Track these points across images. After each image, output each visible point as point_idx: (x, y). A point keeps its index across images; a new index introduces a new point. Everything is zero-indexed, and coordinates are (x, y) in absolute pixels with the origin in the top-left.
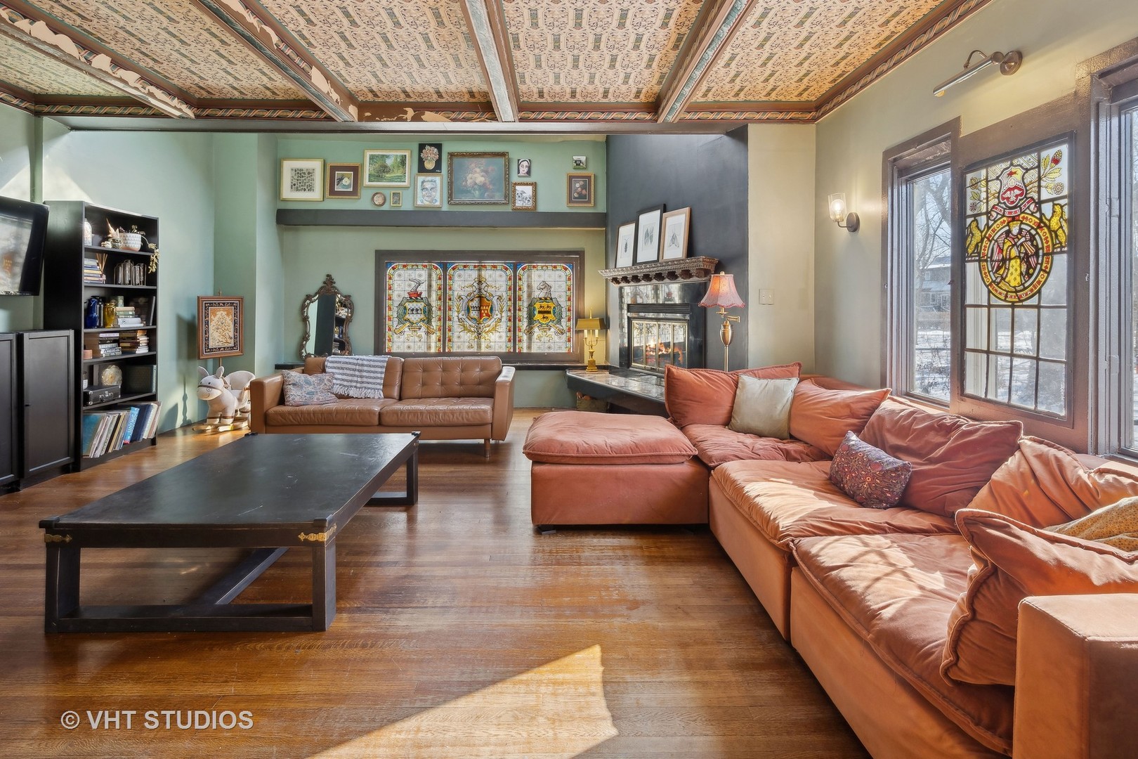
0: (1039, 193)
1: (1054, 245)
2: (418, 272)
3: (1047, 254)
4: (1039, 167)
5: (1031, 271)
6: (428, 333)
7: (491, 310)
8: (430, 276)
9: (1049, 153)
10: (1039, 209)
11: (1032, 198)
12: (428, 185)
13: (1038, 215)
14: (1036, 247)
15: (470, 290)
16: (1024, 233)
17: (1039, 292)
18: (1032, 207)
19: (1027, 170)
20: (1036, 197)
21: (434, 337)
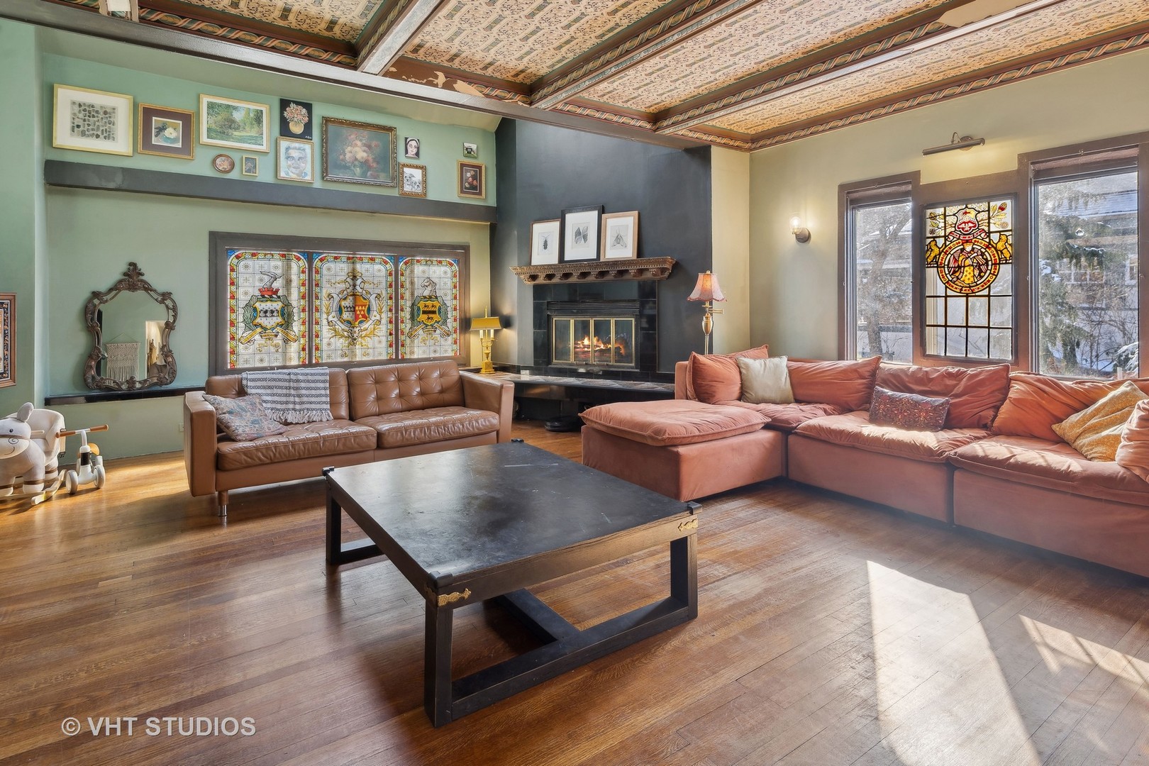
0: (989, 226)
1: (999, 259)
2: (273, 263)
3: (995, 264)
4: (989, 211)
5: (982, 274)
6: (286, 341)
8: (289, 268)
9: (995, 204)
10: (989, 236)
11: (983, 230)
12: (295, 154)
13: (987, 240)
14: (986, 259)
15: (343, 286)
16: (976, 250)
17: (989, 287)
18: (983, 235)
19: (979, 212)
20: (986, 229)
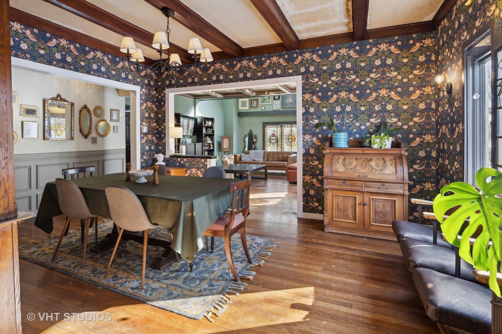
2: (274, 128)
6: (277, 146)
7: (295, 139)
8: (277, 129)
12: (276, 104)
15: (289, 133)
21: (279, 147)
